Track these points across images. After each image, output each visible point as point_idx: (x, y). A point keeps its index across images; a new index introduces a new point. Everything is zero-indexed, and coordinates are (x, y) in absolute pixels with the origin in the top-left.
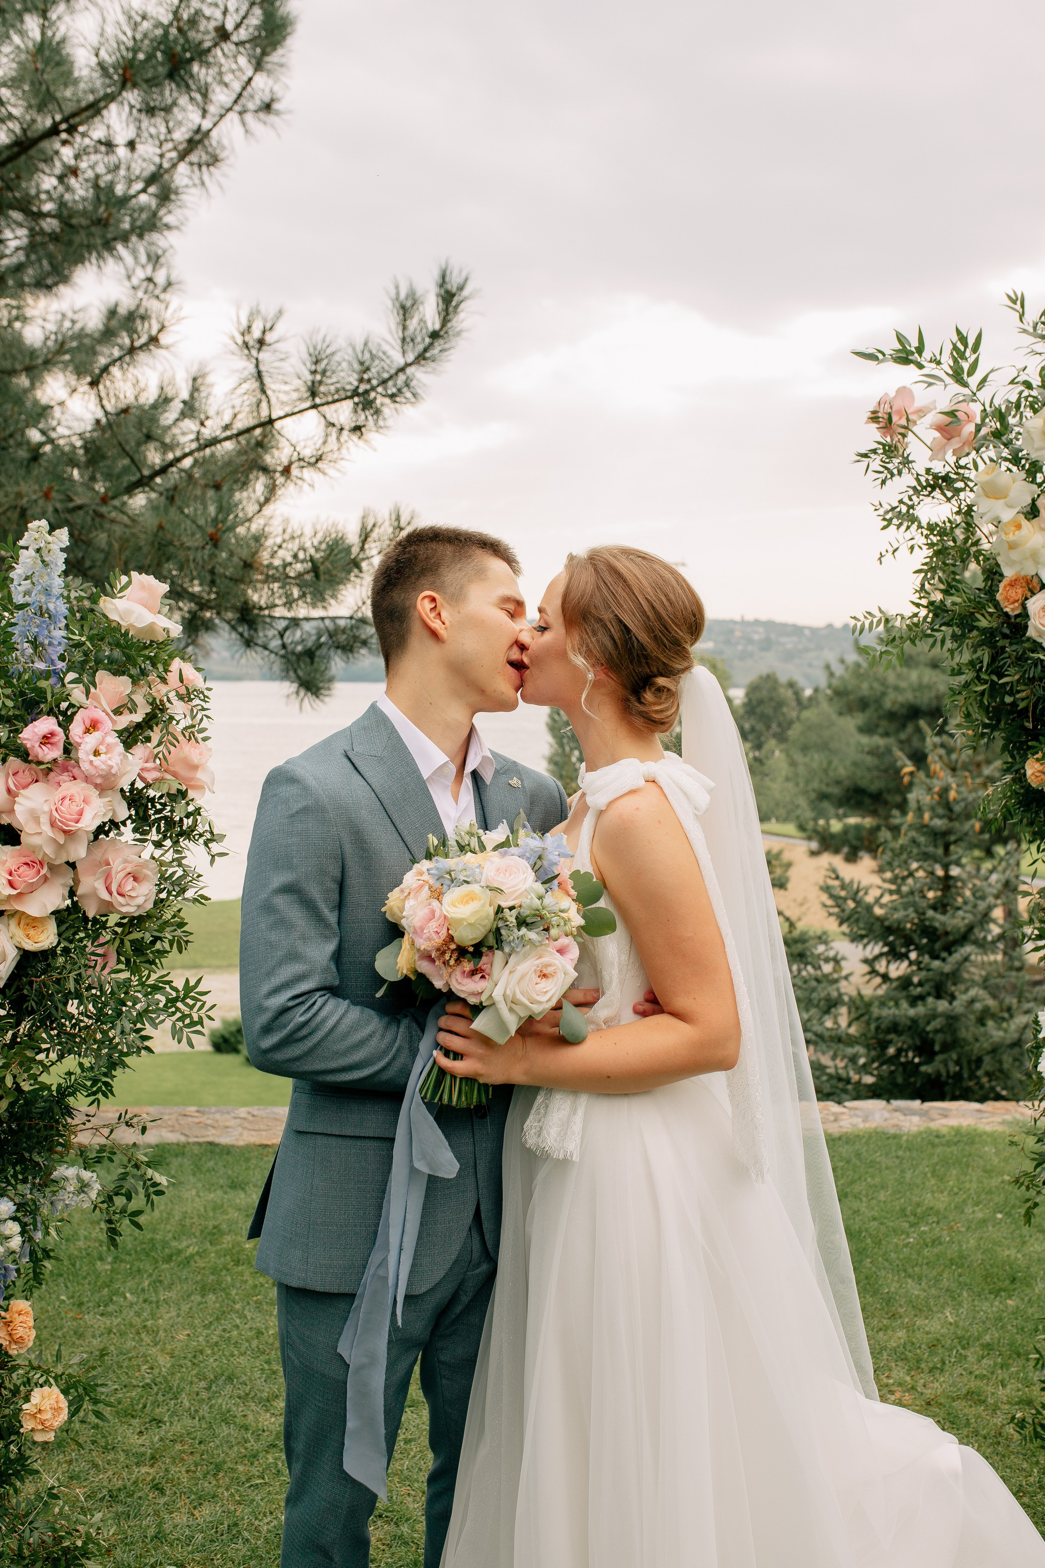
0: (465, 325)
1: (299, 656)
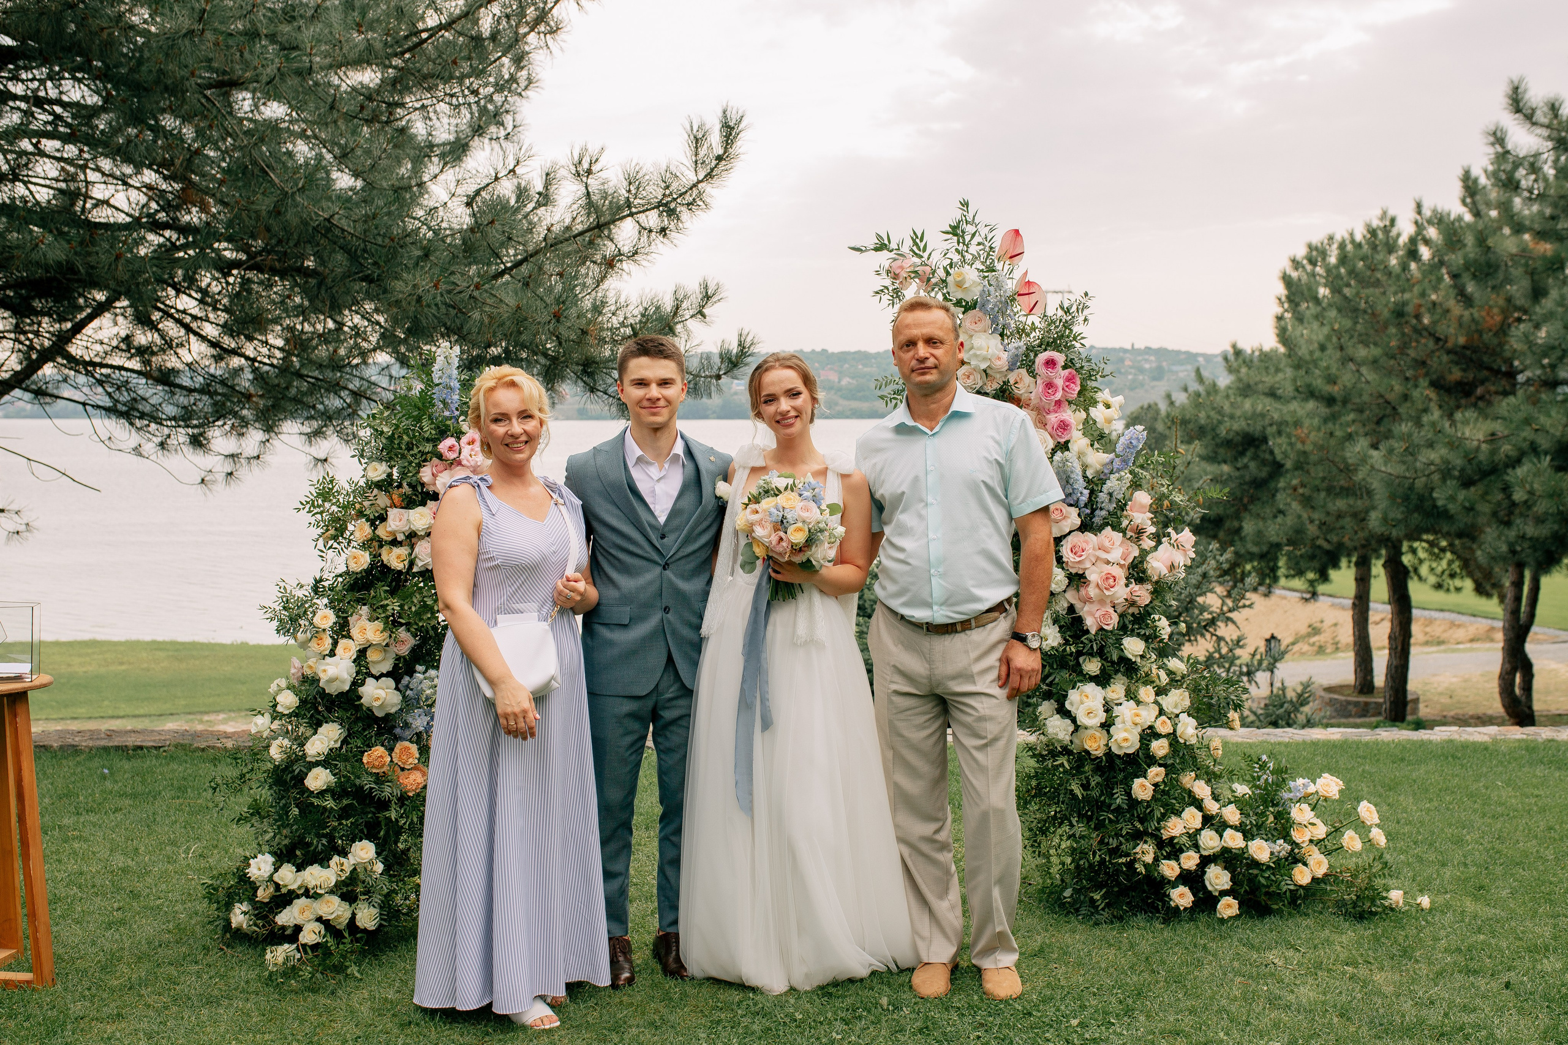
0: (740, 152)
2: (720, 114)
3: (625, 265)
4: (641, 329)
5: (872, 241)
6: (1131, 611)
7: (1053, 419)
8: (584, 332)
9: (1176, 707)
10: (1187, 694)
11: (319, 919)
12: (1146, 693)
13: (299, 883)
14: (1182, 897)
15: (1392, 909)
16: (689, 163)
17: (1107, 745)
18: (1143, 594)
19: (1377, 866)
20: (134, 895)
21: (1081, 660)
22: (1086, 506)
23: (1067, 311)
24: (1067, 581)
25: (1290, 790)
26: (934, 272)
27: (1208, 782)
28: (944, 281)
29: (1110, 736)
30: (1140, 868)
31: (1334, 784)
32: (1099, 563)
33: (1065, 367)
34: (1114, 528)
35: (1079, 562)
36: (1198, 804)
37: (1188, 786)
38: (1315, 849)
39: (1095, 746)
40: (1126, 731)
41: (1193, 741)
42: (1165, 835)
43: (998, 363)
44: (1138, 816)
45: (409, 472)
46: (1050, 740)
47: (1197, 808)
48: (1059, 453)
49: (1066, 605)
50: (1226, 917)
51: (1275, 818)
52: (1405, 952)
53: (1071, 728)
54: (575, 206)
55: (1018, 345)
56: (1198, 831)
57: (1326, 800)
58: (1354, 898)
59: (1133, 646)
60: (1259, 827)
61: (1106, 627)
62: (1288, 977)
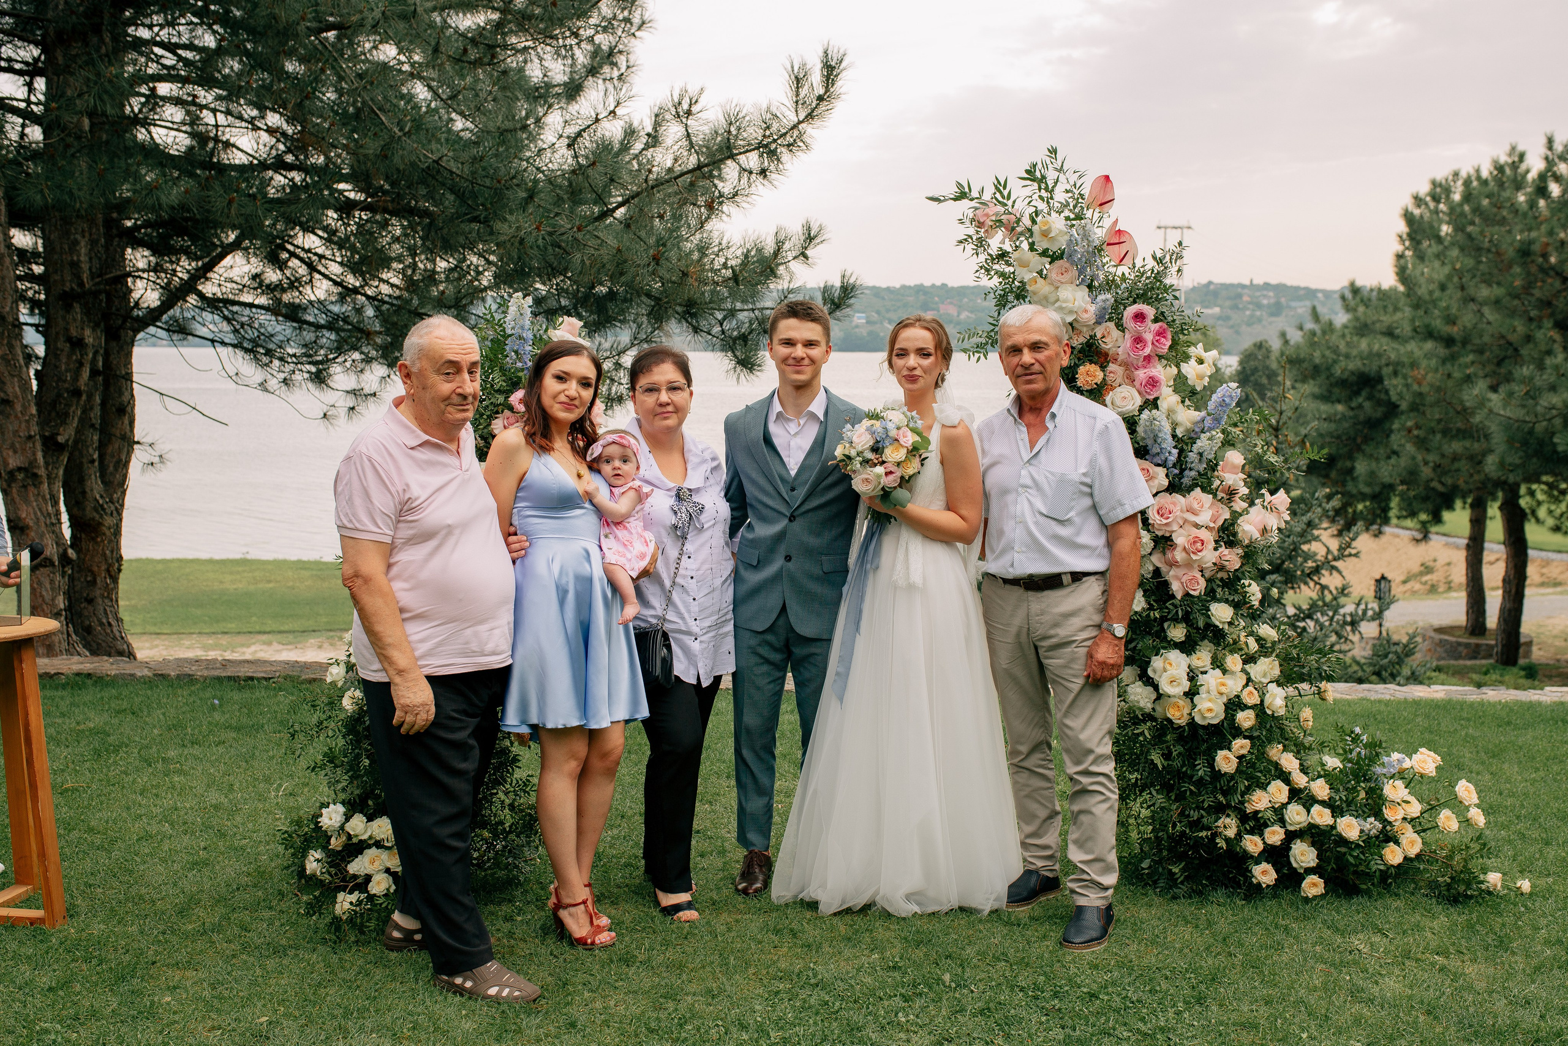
0: (841, 91)
1: (735, 340)
2: (821, 54)
3: (725, 208)
4: (741, 271)
5: (953, 190)
6: (1219, 575)
7: (1141, 375)
8: (685, 274)
9: (1264, 676)
10: (1277, 663)
11: (388, 871)
12: (1234, 662)
13: (369, 834)
14: (1265, 874)
15: (1489, 893)
16: (790, 104)
17: (1190, 714)
18: (1232, 558)
19: (1476, 847)
20: (222, 835)
21: (1166, 625)
22: (1174, 466)
23: (1160, 261)
24: (1152, 544)
25: (1383, 764)
26: (1018, 221)
27: (1297, 754)
28: (1030, 230)
29: (1194, 706)
30: (1222, 843)
31: (1430, 760)
32: (1187, 527)
33: (1156, 320)
34: (1204, 490)
35: (1166, 524)
36: (1285, 778)
37: (1275, 758)
38: (1409, 827)
39: (1178, 714)
40: (1210, 700)
41: (1282, 712)
42: (1249, 809)
43: (1085, 316)
44: (1221, 788)
45: (480, 424)
46: (1130, 708)
47: (1283, 781)
48: (1146, 412)
49: (1151, 568)
50: (1310, 896)
51: (1367, 793)
52: (1502, 942)
53: (1154, 696)
54: (676, 148)
55: (1107, 297)
56: (1284, 806)
57: (1422, 776)
58: (1449, 880)
59: (1221, 613)
60: (1349, 805)
61: (1192, 593)
62: (1372, 965)
